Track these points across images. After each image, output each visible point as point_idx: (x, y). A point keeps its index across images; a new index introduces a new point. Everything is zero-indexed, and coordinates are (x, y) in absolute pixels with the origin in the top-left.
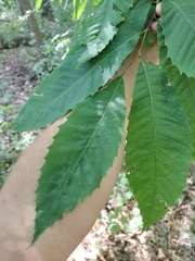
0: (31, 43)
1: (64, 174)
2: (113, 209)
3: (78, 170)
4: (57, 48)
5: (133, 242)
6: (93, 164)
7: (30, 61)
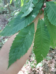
0: (7, 13)
1: (17, 49)
2: (32, 61)
3: (21, 48)
4: (15, 14)
5: (38, 71)
6: (25, 46)
7: (7, 18)
